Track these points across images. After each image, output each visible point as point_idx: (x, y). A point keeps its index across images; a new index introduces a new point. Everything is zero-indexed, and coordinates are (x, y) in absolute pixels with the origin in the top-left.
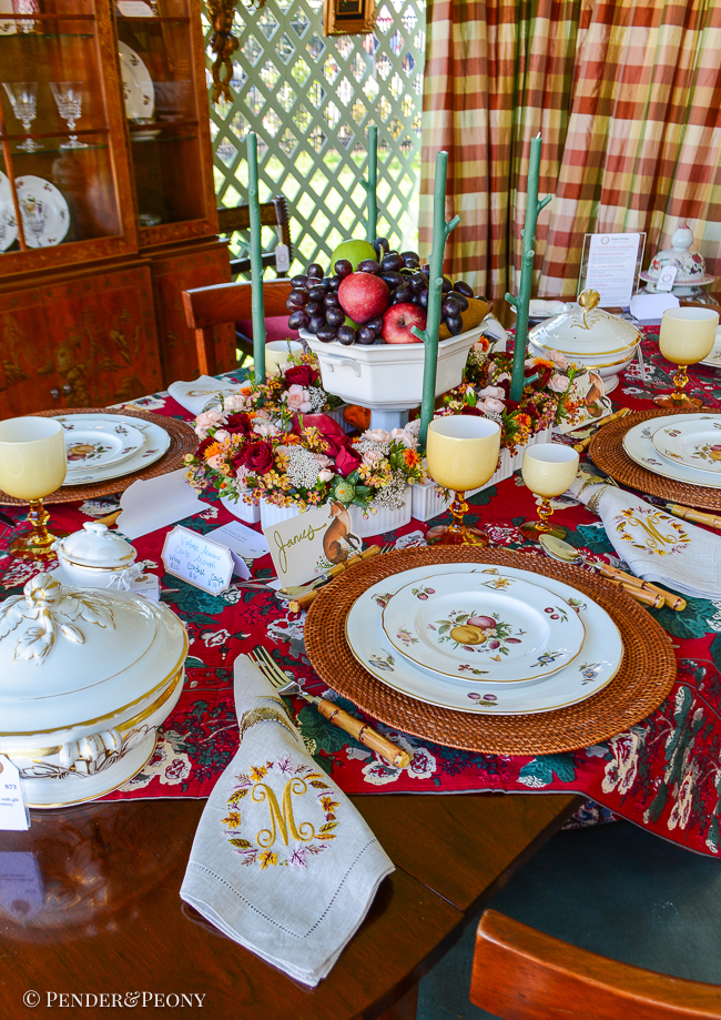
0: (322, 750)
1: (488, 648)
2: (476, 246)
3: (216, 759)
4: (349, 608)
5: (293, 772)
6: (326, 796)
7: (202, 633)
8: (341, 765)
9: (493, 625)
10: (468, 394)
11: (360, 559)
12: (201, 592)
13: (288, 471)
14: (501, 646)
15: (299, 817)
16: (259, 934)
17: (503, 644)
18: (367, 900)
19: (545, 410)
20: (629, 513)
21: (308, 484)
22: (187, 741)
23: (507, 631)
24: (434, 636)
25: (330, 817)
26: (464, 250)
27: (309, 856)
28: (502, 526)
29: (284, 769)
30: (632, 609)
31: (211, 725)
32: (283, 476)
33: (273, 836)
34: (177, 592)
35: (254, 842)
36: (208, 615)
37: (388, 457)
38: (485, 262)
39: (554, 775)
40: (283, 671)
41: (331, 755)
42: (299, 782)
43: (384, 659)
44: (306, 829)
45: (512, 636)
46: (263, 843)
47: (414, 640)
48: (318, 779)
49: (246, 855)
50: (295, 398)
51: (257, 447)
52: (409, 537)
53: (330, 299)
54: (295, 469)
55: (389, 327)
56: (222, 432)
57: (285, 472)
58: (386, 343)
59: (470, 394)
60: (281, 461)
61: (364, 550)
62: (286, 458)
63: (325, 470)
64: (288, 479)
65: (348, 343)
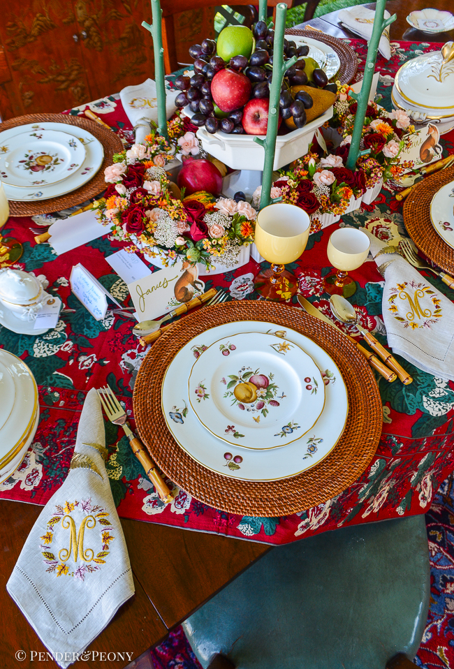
0: (124, 477)
1: (255, 408)
3: (58, 473)
4: (174, 354)
5: (90, 511)
6: (107, 531)
7: (79, 356)
8: (132, 493)
9: (267, 385)
10: (310, 165)
11: (199, 301)
12: (90, 315)
13: (155, 234)
14: (264, 408)
15: (87, 544)
16: (44, 624)
17: (268, 406)
18: (110, 615)
19: (372, 175)
20: (402, 287)
21: (169, 245)
22: (45, 454)
23: (273, 393)
24: (224, 389)
25: (106, 547)
27: (87, 573)
28: (312, 276)
29: (84, 508)
30: (368, 385)
31: (63, 442)
32: (152, 238)
33: (69, 554)
34: (74, 312)
35: (57, 556)
36: (88, 338)
37: (229, 230)
39: (262, 526)
40: (119, 401)
41: (128, 483)
42: (92, 519)
43: (180, 411)
44: (89, 553)
45: (275, 398)
46: (62, 558)
47: (206, 396)
48: (105, 517)
49: (50, 565)
50: (187, 144)
51: (135, 213)
52: (243, 279)
53: (205, 88)
54: (160, 234)
55: (248, 119)
56: (121, 187)
57: (153, 235)
58: (244, 133)
59: (311, 165)
60: (151, 227)
61: (205, 292)
62: (155, 225)
63: (180, 237)
64: (154, 241)
65: (212, 132)
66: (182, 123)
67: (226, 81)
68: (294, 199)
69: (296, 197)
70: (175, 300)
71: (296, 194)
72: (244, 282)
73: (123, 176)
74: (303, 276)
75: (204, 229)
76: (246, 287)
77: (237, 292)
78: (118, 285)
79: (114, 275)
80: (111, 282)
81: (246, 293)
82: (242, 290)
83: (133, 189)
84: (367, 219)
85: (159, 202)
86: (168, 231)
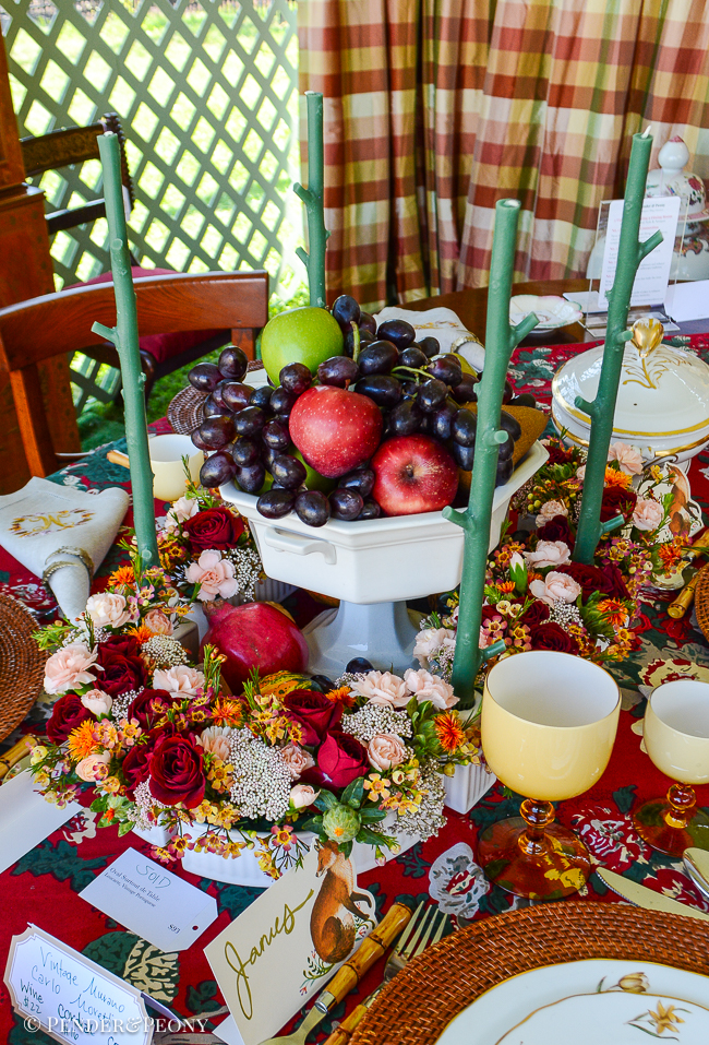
2: (373, 166)
10: (514, 567)
11: (378, 947)
13: (234, 793)
19: (633, 570)
21: (273, 813)
26: (357, 172)
28: (602, 817)
32: (227, 804)
37: (414, 741)
38: (386, 189)
50: (210, 575)
51: (170, 750)
52: (449, 861)
53: (275, 433)
54: (246, 789)
55: (387, 484)
56: (97, 696)
57: (227, 797)
58: (384, 513)
59: (518, 566)
60: (220, 775)
61: (379, 920)
62: (228, 769)
63: (299, 787)
64: (235, 811)
65: (318, 523)
66: (185, 535)
67: (331, 407)
68: (524, 643)
69: (525, 637)
70: (317, 961)
71: (523, 631)
72: (457, 869)
73: (92, 670)
74: (584, 822)
75: (357, 753)
76: (467, 881)
77: (454, 900)
78: (139, 959)
79: (118, 934)
80: (117, 954)
81: (475, 899)
82: (463, 892)
83: (130, 697)
84: (640, 668)
85: (215, 713)
86: (266, 777)
